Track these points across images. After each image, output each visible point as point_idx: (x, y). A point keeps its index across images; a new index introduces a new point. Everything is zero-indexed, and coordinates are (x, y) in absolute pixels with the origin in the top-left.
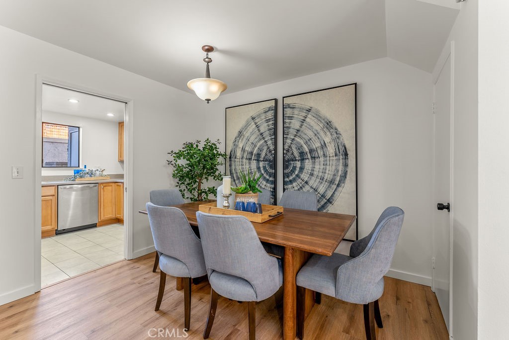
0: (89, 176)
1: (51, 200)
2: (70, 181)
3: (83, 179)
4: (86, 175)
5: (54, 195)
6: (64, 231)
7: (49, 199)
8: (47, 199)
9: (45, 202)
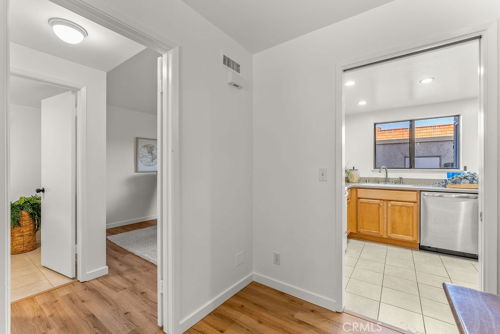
0: (468, 181)
1: (413, 207)
2: (438, 186)
3: (457, 185)
4: (464, 181)
5: (415, 202)
6: (429, 249)
7: (410, 206)
8: (408, 205)
9: (406, 208)
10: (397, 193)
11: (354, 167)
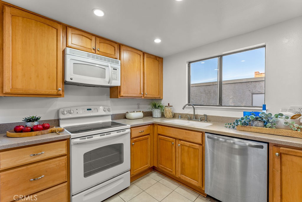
5: (201, 144)
7: (196, 147)
8: (194, 147)
9: (192, 150)
10: (186, 132)
11: (169, 104)
